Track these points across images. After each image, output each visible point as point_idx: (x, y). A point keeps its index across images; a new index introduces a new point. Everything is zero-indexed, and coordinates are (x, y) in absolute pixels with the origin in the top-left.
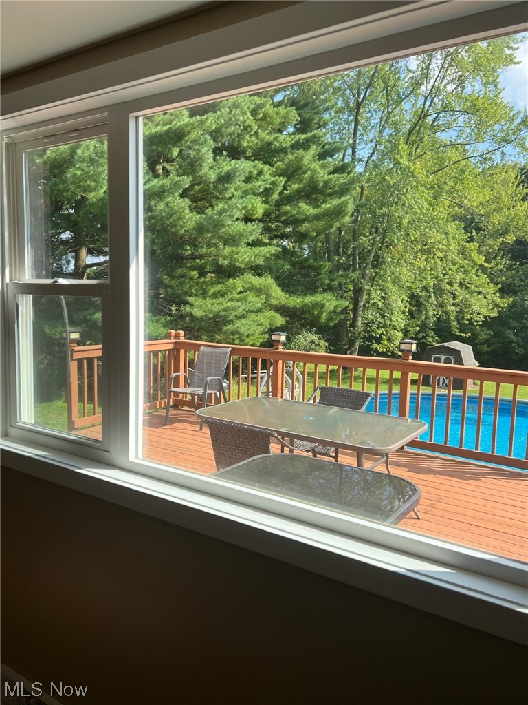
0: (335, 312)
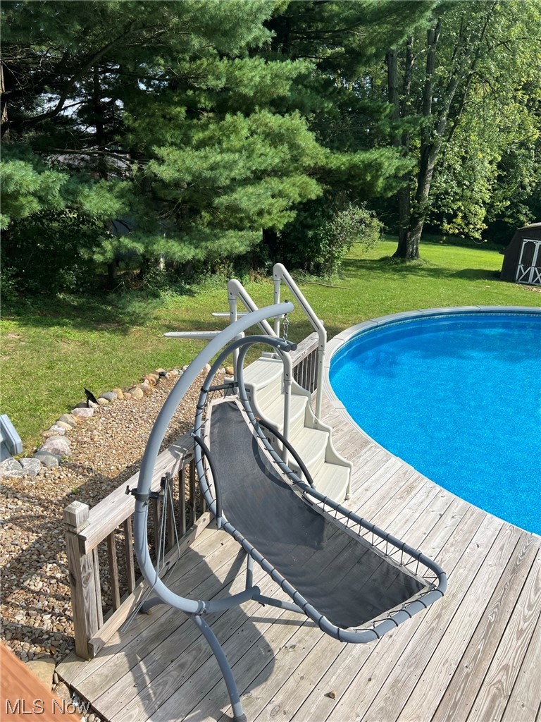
0: (395, 176)
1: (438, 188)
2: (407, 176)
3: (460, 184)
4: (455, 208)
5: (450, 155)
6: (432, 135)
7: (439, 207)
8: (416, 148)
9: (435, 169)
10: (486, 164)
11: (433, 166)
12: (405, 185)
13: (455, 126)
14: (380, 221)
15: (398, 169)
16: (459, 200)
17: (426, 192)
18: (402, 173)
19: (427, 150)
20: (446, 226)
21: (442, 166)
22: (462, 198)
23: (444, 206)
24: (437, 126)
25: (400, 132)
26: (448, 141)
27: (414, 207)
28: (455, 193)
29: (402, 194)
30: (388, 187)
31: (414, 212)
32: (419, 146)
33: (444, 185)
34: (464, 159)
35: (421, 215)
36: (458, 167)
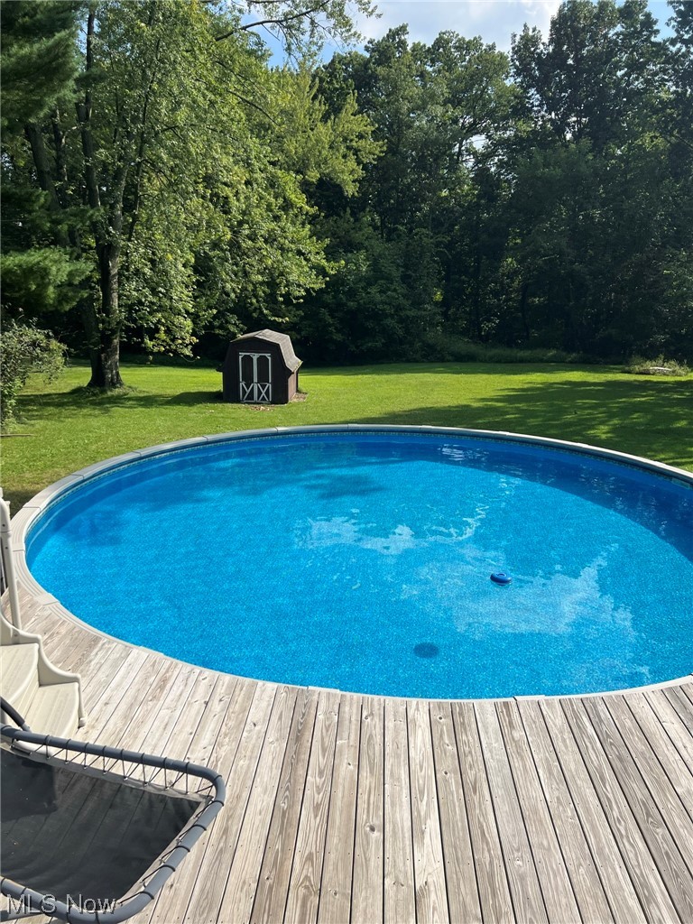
0: (70, 284)
1: (128, 298)
2: (86, 283)
3: (154, 292)
4: (155, 320)
5: (135, 257)
6: (109, 233)
7: (134, 321)
8: (91, 248)
9: (120, 274)
10: (180, 267)
11: (116, 271)
12: (86, 295)
13: (134, 221)
14: (60, 342)
15: (71, 274)
16: (157, 311)
17: (116, 303)
18: (77, 280)
19: (106, 252)
20: (150, 344)
21: (128, 270)
22: (161, 308)
23: (141, 318)
24: (111, 222)
25: (64, 228)
26: (129, 240)
27: (103, 322)
28: (150, 302)
29: (84, 305)
30: (62, 298)
31: (105, 329)
32: (94, 245)
33: (134, 293)
34: (152, 261)
35: (114, 332)
36: (147, 270)
